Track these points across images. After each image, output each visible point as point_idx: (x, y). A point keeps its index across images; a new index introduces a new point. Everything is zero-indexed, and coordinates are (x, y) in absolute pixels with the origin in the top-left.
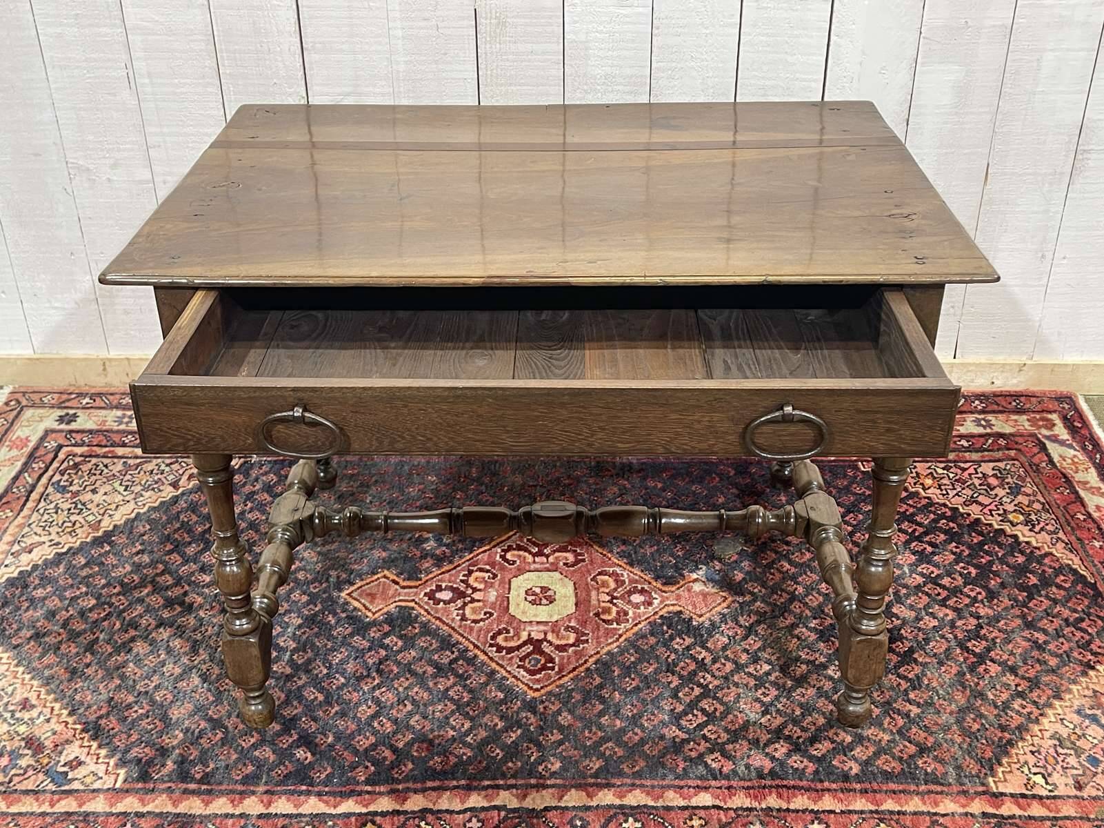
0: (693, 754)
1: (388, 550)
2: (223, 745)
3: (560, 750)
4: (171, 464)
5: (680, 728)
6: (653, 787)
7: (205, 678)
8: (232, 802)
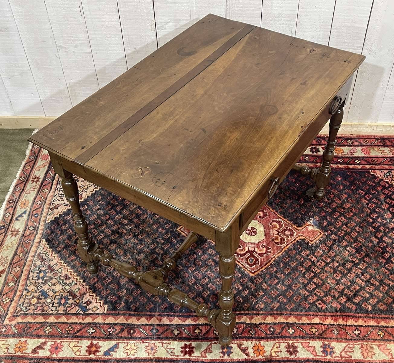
0: (312, 301)
3: (263, 299)
5: (306, 290)
6: (298, 315)
8: (147, 319)
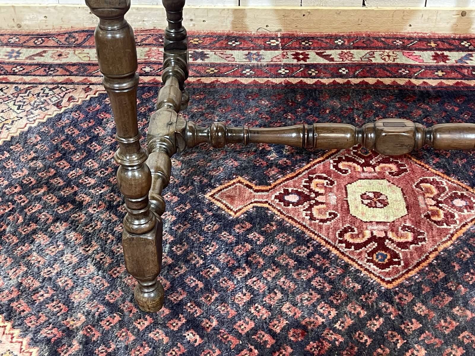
1: (239, 159)
2: (121, 327)
3: (421, 338)
4: (54, 88)
7: (99, 266)
